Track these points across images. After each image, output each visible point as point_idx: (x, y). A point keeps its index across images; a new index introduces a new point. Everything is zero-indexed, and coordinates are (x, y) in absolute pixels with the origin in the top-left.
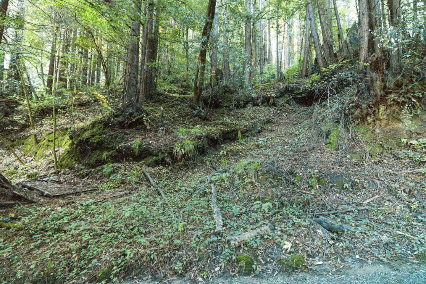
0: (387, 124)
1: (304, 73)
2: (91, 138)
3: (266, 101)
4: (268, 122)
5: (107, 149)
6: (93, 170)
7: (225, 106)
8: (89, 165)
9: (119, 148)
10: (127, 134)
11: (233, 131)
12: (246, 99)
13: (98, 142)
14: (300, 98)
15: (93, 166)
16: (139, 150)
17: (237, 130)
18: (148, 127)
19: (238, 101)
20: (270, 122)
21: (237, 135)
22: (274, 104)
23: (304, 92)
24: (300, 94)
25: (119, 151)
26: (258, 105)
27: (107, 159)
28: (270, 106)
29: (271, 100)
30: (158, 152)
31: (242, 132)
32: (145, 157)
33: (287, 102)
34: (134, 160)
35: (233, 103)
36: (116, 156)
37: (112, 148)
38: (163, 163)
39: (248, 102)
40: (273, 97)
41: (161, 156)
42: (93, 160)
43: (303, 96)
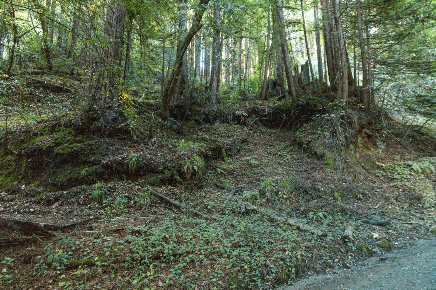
0: (362, 152)
1: (264, 96)
2: (54, 146)
3: (237, 119)
4: (244, 141)
5: (85, 163)
6: (65, 192)
7: (193, 120)
8: (54, 185)
9: (107, 163)
10: (112, 145)
11: (217, 148)
12: (215, 115)
13: (69, 154)
14: (265, 121)
15: (63, 187)
16: (137, 166)
17: (220, 148)
18: (135, 138)
19: (207, 115)
20: (246, 141)
21: (221, 152)
22: (245, 124)
23: (269, 115)
24: (265, 116)
25: (107, 167)
26: (228, 123)
27: (87, 178)
28: (241, 125)
29: (242, 119)
30: (164, 169)
31: (225, 150)
32: (144, 175)
33: (255, 123)
34: (128, 179)
35: (201, 117)
36: (102, 174)
37: (94, 163)
38: (172, 182)
39: (216, 117)
40: (244, 116)
41: (168, 174)
42: (61, 178)
43: (268, 118)
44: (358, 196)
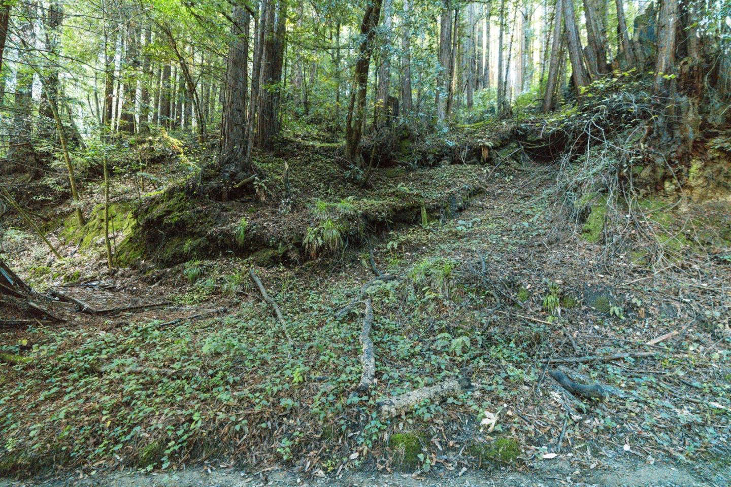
0: (703, 197)
1: (548, 104)
2: (165, 215)
3: (476, 155)
4: (477, 192)
5: (192, 235)
6: (168, 270)
7: (400, 164)
8: (162, 261)
9: (211, 234)
10: (226, 211)
11: (413, 207)
12: (439, 152)
13: (177, 224)
14: (539, 150)
15: (169, 264)
16: (245, 239)
17: (419, 207)
18: (263, 199)
19: (424, 154)
20: (481, 192)
21: (419, 214)
22: (490, 161)
23: (545, 139)
24: (539, 142)
25: (212, 239)
26: (461, 163)
27: (191, 253)
28: (482, 164)
29: (485, 154)
30: (278, 242)
31: (428, 210)
32: (256, 250)
33: (515, 157)
34: (237, 256)
35: (414, 158)
36: (206, 248)
37: (200, 235)
38: (285, 260)
39: (442, 156)
40: (488, 147)
41: (281, 249)
42: (169, 253)
43: (544, 145)
44: (612, 310)
